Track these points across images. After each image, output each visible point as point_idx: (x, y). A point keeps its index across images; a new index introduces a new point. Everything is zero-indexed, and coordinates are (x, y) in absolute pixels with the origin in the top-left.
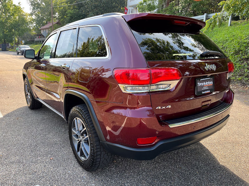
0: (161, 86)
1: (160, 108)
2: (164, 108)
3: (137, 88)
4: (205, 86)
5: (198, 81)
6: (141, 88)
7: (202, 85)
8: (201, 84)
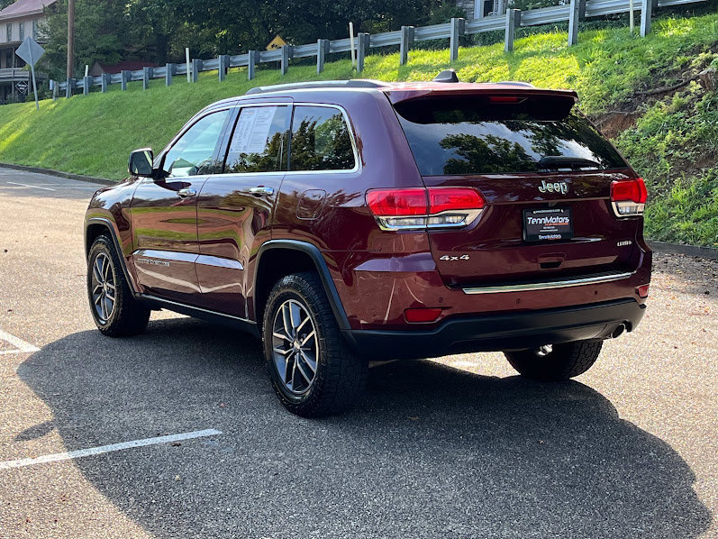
0: (450, 219)
1: (447, 259)
2: (456, 258)
3: (407, 220)
4: (548, 225)
5: (528, 213)
6: (413, 221)
7: (540, 222)
8: (536, 220)
